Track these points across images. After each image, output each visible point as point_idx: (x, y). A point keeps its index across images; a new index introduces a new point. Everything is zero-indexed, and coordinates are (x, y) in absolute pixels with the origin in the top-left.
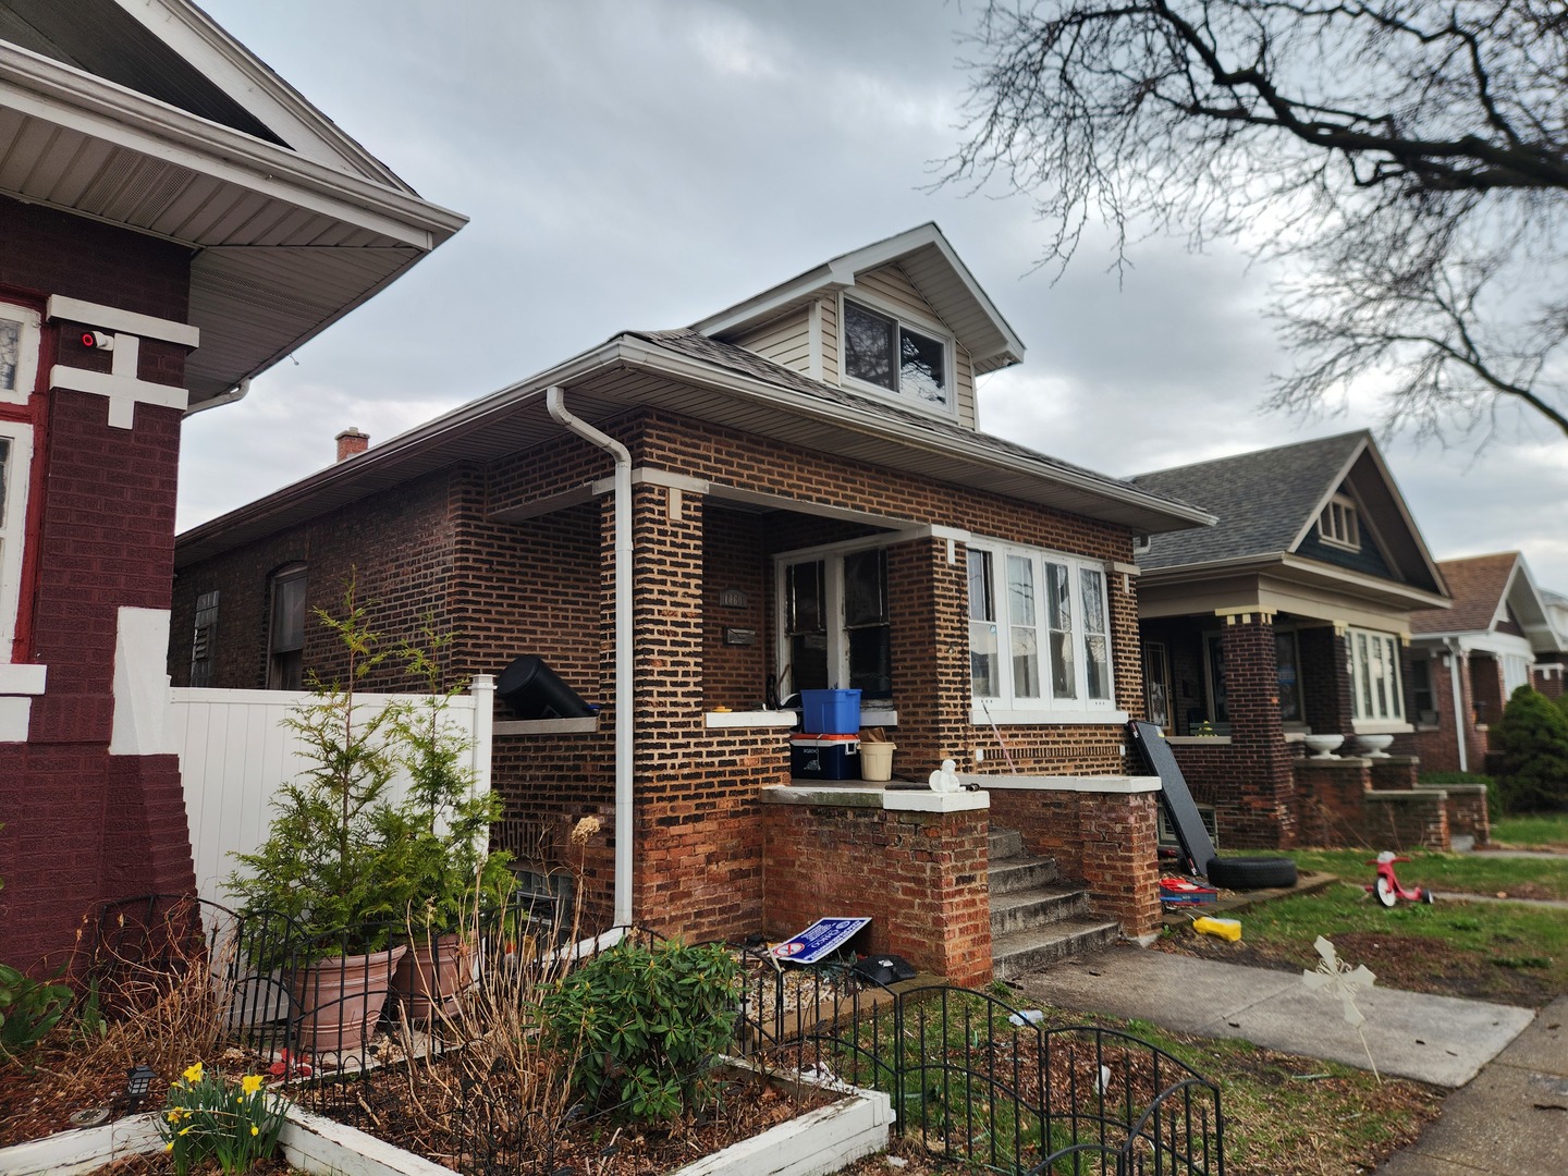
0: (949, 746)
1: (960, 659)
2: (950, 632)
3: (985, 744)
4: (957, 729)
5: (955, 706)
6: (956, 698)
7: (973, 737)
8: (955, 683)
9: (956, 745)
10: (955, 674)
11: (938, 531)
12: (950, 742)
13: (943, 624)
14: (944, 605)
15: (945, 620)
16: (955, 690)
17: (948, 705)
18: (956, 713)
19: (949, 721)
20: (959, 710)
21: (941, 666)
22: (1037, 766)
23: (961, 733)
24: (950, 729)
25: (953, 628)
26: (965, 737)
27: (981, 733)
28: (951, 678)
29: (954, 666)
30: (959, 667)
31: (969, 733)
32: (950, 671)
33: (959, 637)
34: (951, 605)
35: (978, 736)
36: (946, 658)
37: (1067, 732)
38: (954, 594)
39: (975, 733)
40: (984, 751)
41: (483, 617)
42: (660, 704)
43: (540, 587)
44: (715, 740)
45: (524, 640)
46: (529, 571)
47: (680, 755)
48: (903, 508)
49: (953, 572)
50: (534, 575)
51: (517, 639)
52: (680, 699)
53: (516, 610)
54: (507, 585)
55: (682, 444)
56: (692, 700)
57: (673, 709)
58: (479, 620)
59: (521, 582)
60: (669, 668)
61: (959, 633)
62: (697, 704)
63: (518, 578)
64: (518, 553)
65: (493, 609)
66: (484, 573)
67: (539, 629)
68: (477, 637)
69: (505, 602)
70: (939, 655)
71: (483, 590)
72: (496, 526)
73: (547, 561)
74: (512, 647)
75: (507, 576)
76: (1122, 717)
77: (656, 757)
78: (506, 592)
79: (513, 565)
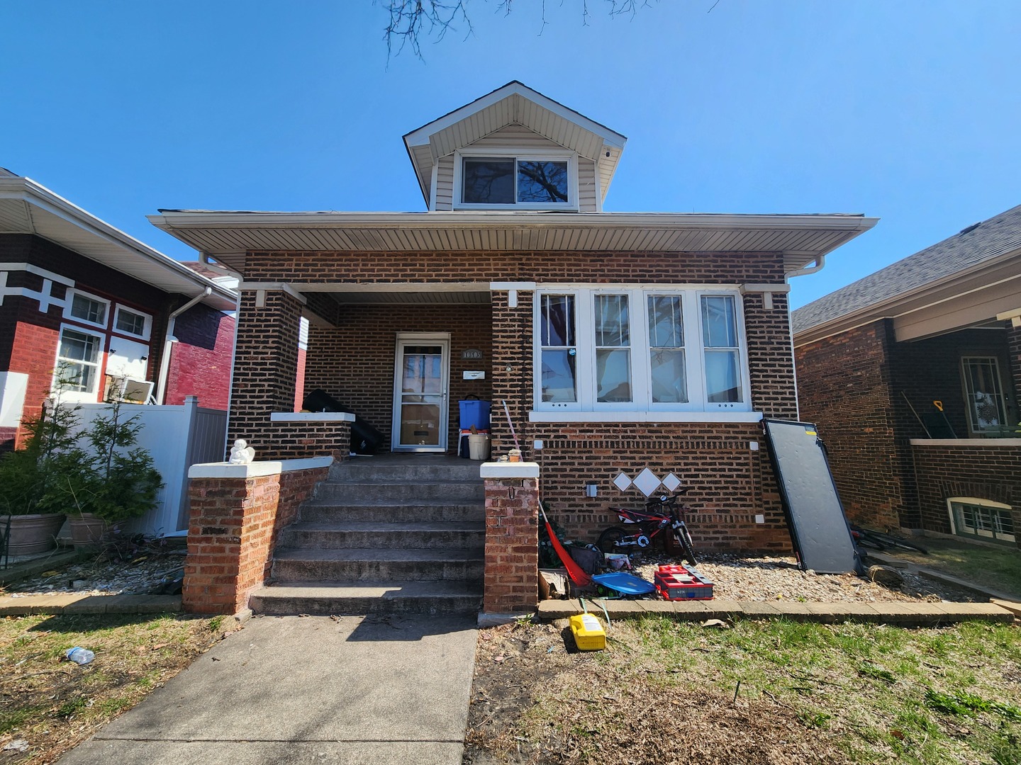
1: (520, 375)
2: (508, 355)
3: (547, 436)
4: (514, 425)
5: (512, 408)
6: (513, 403)
7: (532, 431)
8: (513, 392)
9: (512, 437)
10: (512, 386)
12: (504, 434)
13: (500, 350)
14: (503, 337)
15: (503, 348)
16: (513, 397)
17: (504, 408)
18: (513, 414)
19: (505, 419)
20: (518, 411)
23: (519, 428)
24: (504, 425)
25: (512, 353)
26: (523, 431)
27: (543, 429)
28: (508, 388)
29: (512, 380)
30: (520, 380)
31: (528, 428)
32: (508, 384)
33: (520, 358)
34: (512, 337)
35: (539, 431)
36: (504, 375)
38: (517, 328)
39: (535, 428)
40: (545, 443)
41: (316, 373)
42: (241, 408)
43: (347, 357)
44: (280, 428)
45: (337, 383)
46: (342, 351)
47: (253, 436)
48: (465, 275)
50: (344, 352)
51: (334, 383)
52: (256, 405)
53: (334, 369)
54: (329, 358)
55: (271, 265)
56: (264, 406)
57: (250, 411)
59: (337, 356)
60: (249, 388)
61: (521, 356)
62: (267, 408)
63: (335, 354)
64: (336, 343)
65: (322, 370)
66: (318, 353)
67: (346, 377)
68: (313, 383)
69: (328, 366)
70: (493, 372)
71: (317, 361)
72: (325, 331)
73: (352, 345)
74: (331, 387)
75: (330, 354)
76: (756, 417)
78: (329, 361)
79: (334, 348)
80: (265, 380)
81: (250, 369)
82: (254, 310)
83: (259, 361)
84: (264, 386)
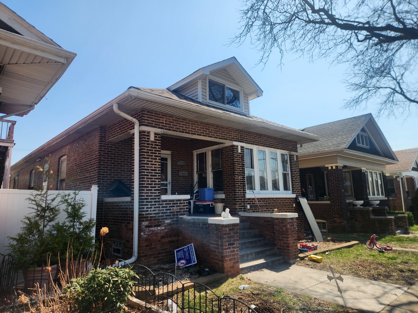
0: (239, 204)
1: (242, 179)
2: (239, 172)
3: (250, 203)
4: (242, 199)
5: (241, 193)
6: (241, 190)
7: (246, 201)
8: (241, 186)
9: (241, 204)
10: (240, 184)
11: (235, 143)
12: (239, 203)
13: (237, 169)
14: (237, 164)
15: (238, 168)
16: (241, 188)
17: (239, 192)
18: (241, 195)
19: (239, 197)
20: (242, 194)
21: (236, 181)
22: (267, 210)
23: (243, 200)
24: (239, 199)
25: (240, 171)
26: (244, 202)
27: (249, 201)
28: (239, 185)
29: (240, 181)
30: (242, 182)
31: (245, 201)
32: (239, 183)
33: (242, 173)
34: (240, 164)
35: (248, 201)
36: (238, 179)
37: (276, 200)
38: (240, 161)
39: (247, 200)
40: (250, 206)
41: (106, 169)
42: (147, 193)
43: (123, 160)
44: (164, 203)
45: (118, 175)
46: (120, 156)
47: (153, 208)
48: (225, 137)
49: (240, 155)
51: (116, 175)
52: (153, 191)
53: (116, 167)
54: (113, 160)
55: (155, 119)
56: (157, 192)
57: (151, 194)
58: (104, 170)
59: (117, 159)
60: (150, 183)
62: (159, 193)
64: (117, 151)
65: (109, 167)
66: (106, 157)
67: (122, 172)
68: (104, 175)
69: (113, 165)
70: (236, 178)
71: (106, 161)
72: (110, 144)
74: (114, 177)
75: (113, 157)
76: (294, 196)
77: (145, 208)
78: (113, 162)
79: (115, 154)
80: (156, 179)
81: (150, 173)
82: (149, 141)
83: (153, 168)
84: (156, 181)
